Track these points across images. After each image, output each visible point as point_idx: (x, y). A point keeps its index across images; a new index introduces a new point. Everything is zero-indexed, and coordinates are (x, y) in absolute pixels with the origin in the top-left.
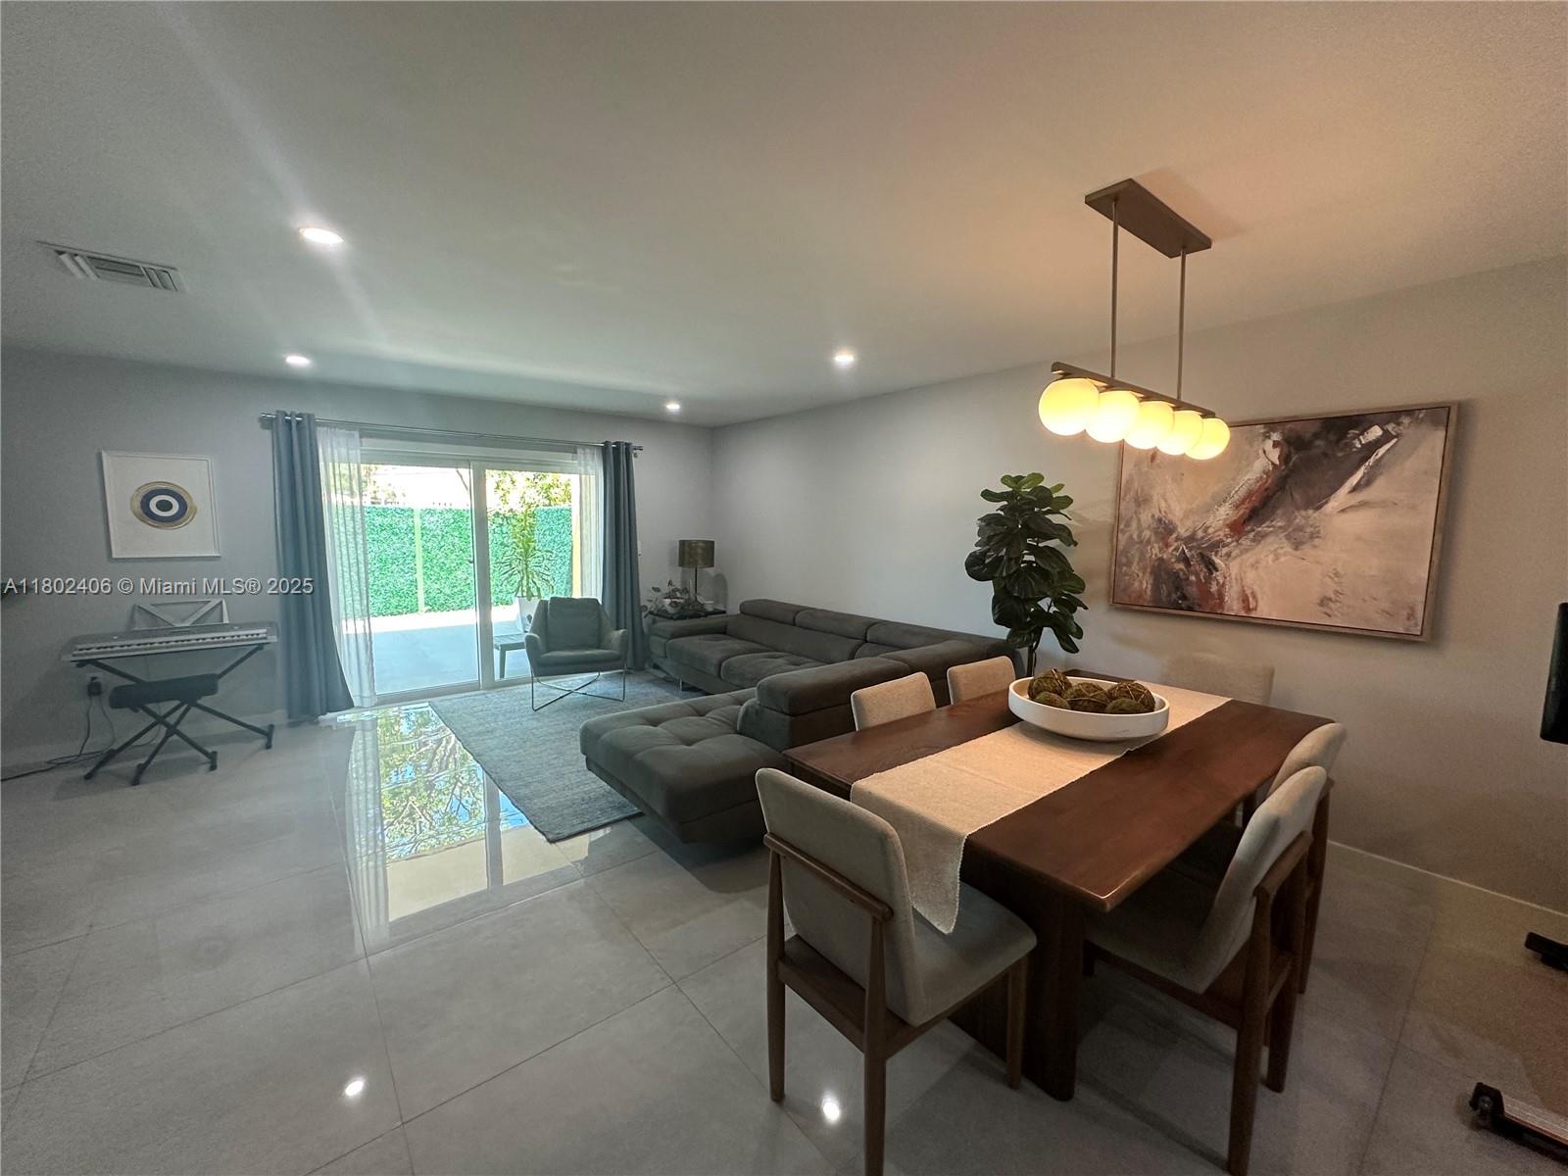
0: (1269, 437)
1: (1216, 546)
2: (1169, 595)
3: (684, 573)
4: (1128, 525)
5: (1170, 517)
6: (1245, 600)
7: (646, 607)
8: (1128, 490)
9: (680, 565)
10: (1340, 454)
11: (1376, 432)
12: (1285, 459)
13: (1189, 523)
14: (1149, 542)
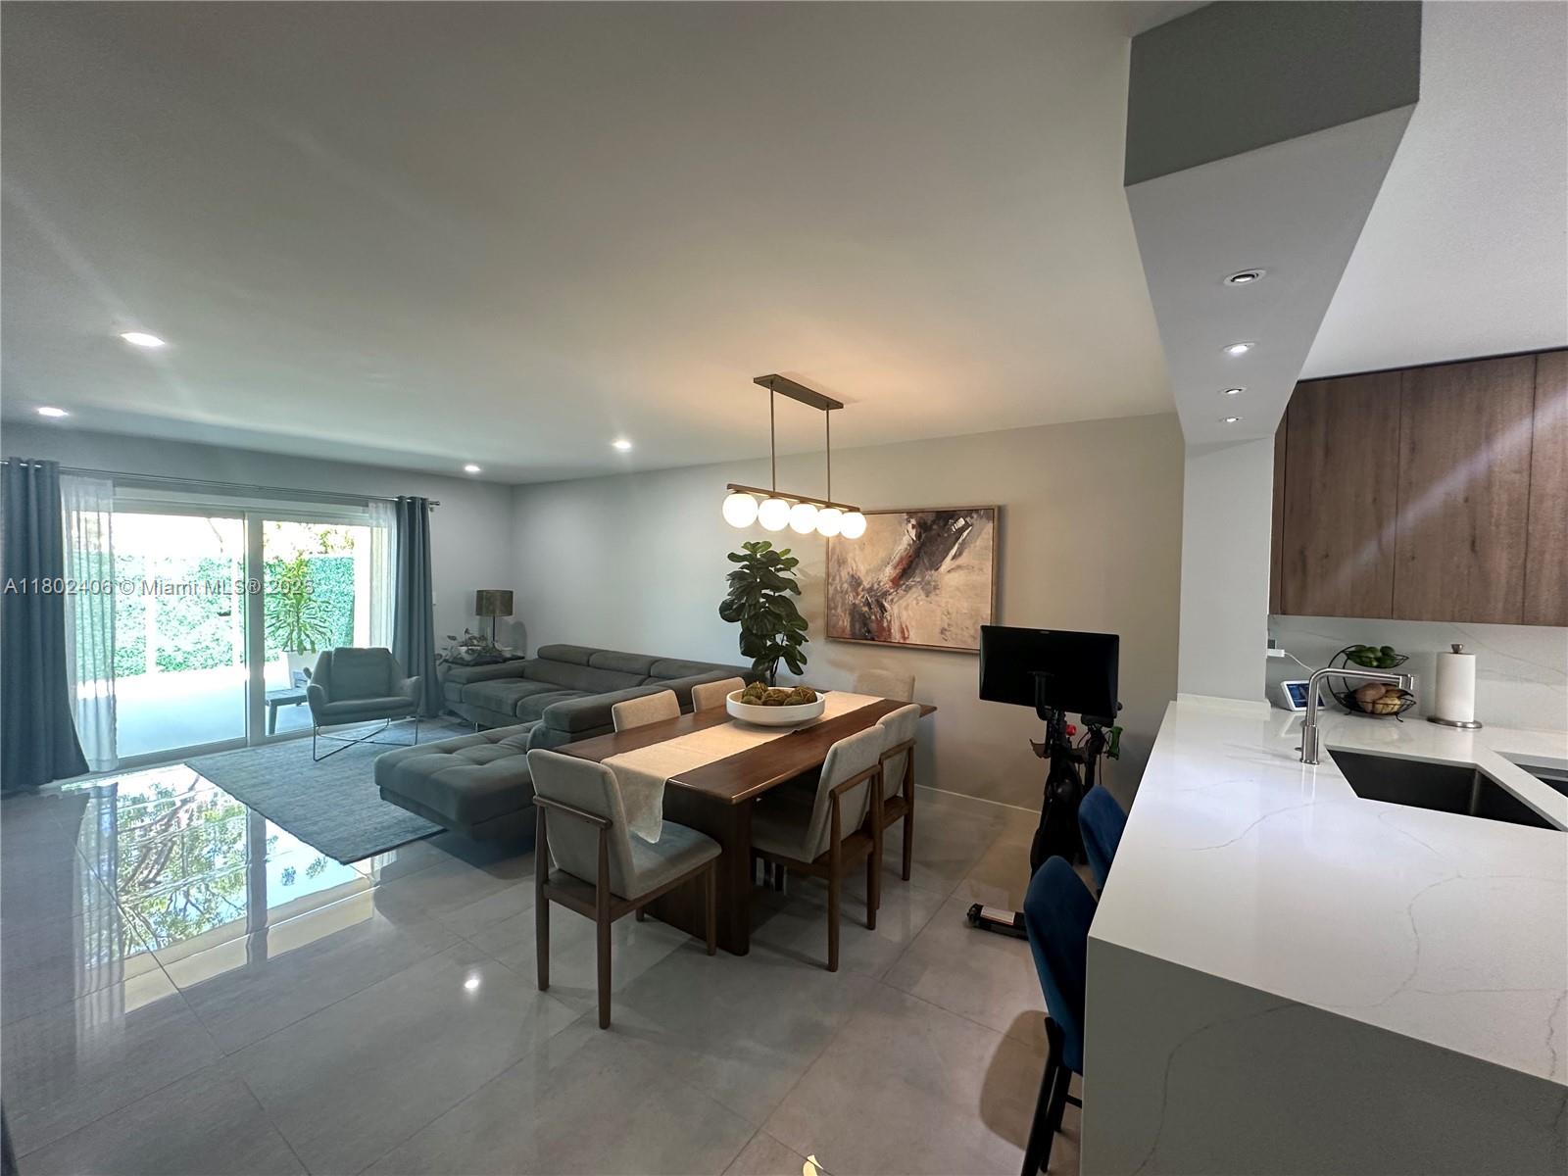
0: (909, 522)
1: (885, 594)
2: (860, 630)
3: (481, 621)
4: (834, 580)
5: (858, 574)
6: (903, 632)
7: (441, 656)
8: (833, 554)
9: (477, 614)
10: (946, 535)
11: (961, 522)
12: (919, 536)
13: (869, 579)
14: (847, 592)
